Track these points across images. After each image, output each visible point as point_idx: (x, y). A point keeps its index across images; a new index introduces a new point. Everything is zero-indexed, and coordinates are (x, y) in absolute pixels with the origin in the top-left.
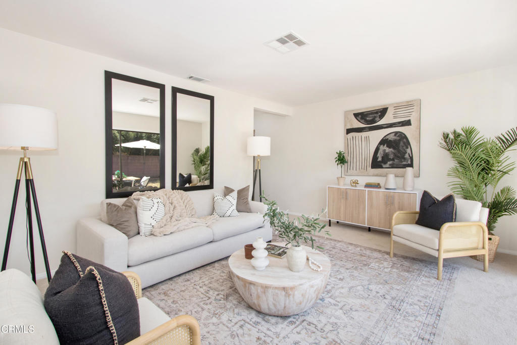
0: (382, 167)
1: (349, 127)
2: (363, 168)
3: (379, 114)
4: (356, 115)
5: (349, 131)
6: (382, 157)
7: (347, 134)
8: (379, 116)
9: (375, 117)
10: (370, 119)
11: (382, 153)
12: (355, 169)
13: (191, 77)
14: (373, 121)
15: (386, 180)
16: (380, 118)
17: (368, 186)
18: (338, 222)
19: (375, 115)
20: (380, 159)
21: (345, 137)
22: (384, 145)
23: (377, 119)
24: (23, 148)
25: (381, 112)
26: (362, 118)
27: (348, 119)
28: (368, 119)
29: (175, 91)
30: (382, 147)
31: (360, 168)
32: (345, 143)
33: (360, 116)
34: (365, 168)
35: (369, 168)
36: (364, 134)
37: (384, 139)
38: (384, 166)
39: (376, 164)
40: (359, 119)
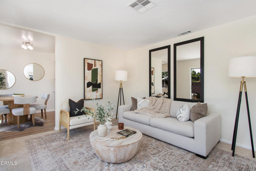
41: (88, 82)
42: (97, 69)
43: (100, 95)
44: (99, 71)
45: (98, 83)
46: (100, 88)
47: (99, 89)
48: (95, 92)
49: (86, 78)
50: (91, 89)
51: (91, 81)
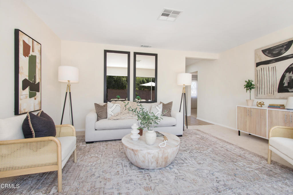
0: (288, 92)
1: (258, 61)
2: (270, 92)
3: (285, 47)
4: (264, 51)
5: (258, 64)
6: (289, 83)
7: (257, 67)
8: (285, 48)
9: (281, 50)
10: (276, 52)
11: (288, 79)
12: (263, 93)
13: (142, 46)
14: (280, 53)
15: (287, 102)
16: (285, 50)
17: (271, 106)
18: (250, 134)
19: (281, 48)
20: (286, 85)
21: (255, 69)
22: (290, 73)
23: (283, 51)
24: (68, 81)
25: (286, 45)
26: (268, 53)
27: (257, 55)
28: (274, 52)
29: (135, 54)
30: (288, 75)
31: (268, 92)
32: (255, 74)
33: (267, 52)
34: (272, 93)
35: (276, 93)
36: (271, 65)
37: (290, 67)
38: (290, 90)
39: (282, 89)
40: (266, 54)
41: (24, 79)
42: (35, 56)
43: (38, 104)
44: (38, 60)
45: (37, 82)
46: (38, 91)
47: (37, 93)
48: (33, 98)
49: (22, 70)
50: (28, 93)
51: (28, 79)
